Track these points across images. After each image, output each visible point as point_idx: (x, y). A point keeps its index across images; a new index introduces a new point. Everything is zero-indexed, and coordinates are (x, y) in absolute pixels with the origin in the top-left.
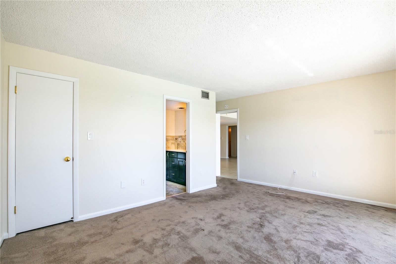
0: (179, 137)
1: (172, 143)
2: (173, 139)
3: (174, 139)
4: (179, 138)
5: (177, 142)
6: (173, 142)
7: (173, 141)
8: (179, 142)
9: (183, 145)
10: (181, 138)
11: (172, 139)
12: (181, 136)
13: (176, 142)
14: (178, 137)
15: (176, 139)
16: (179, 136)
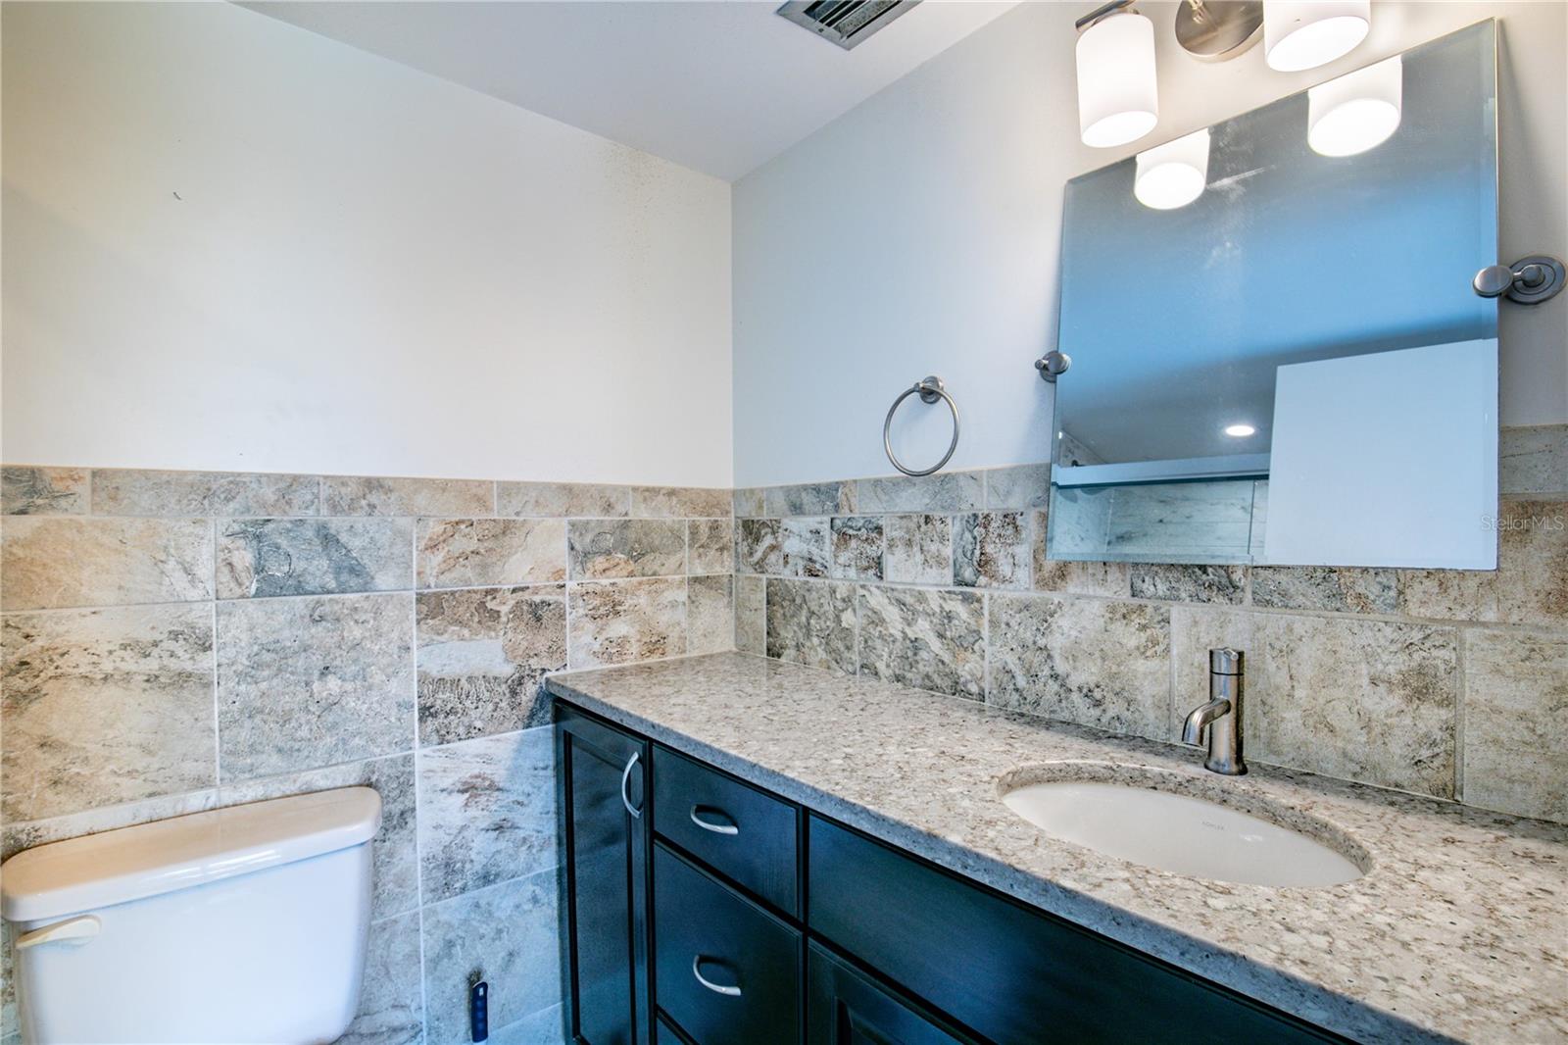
0: (797, 509)
1: (696, 580)
2: (714, 527)
3: (730, 532)
4: (791, 523)
5: (760, 566)
6: (718, 570)
7: (712, 553)
8: (786, 574)
9: (848, 618)
10: (821, 522)
11: (704, 538)
12: (828, 494)
13: (750, 572)
14: (780, 503)
15: (751, 530)
16: (787, 490)
